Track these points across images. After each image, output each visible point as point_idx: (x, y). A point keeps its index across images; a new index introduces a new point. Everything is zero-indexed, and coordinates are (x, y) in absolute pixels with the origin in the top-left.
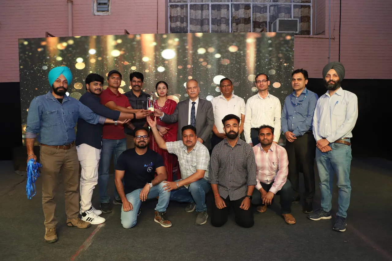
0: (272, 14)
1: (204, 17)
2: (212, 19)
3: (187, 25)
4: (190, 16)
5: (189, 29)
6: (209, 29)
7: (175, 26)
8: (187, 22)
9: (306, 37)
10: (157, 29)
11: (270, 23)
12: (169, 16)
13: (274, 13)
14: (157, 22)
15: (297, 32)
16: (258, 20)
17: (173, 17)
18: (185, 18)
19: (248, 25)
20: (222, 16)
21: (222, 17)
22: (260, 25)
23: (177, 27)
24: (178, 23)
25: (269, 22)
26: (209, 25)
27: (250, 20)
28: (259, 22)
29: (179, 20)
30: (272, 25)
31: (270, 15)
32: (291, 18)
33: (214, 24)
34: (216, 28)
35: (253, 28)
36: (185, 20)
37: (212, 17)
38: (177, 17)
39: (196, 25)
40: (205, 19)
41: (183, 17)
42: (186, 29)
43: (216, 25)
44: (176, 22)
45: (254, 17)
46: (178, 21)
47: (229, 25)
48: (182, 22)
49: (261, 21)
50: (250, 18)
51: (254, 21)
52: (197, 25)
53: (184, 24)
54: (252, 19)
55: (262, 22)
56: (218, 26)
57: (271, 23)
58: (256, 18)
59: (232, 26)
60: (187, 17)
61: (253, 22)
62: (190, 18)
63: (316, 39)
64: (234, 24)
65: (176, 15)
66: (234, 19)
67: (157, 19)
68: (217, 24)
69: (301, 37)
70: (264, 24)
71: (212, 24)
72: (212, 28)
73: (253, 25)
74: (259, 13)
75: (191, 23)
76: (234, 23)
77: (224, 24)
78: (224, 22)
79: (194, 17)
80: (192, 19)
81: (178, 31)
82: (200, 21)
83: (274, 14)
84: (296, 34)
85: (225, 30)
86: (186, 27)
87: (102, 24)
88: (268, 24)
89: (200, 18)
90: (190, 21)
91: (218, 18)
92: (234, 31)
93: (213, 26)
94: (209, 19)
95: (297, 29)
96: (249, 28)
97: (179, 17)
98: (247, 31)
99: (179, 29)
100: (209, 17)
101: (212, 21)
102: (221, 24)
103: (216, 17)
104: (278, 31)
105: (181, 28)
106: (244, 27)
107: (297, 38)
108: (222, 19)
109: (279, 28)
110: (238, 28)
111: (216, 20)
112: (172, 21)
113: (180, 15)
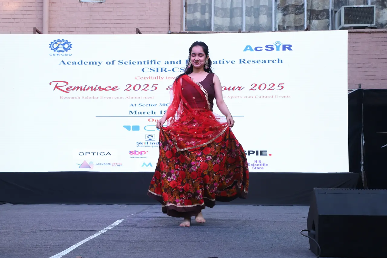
1: (234, 6)
2: (246, 7)
3: (210, 18)
4: (215, 4)
5: (213, 23)
6: (242, 23)
7: (192, 19)
8: (210, 13)
9: (385, 32)
10: (169, 24)
12: (184, 4)
15: (373, 25)
16: (315, 8)
17: (190, 5)
18: (207, 7)
19: (300, 16)
20: (261, 4)
22: (319, 14)
23: (196, 19)
24: (198, 15)
25: (332, 11)
26: (242, 16)
27: (304, 9)
28: (318, 11)
29: (199, 10)
30: (337, 14)
32: (367, 4)
33: (250, 16)
34: (251, 20)
35: (308, 19)
36: (207, 10)
37: (247, 6)
38: (195, 6)
39: (223, 17)
40: (237, 8)
41: (204, 4)
42: (208, 23)
43: (253, 17)
44: (194, 12)
45: (310, 4)
46: (197, 11)
47: (271, 15)
48: (203, 13)
49: (320, 9)
50: (303, 5)
51: (310, 9)
52: (225, 17)
53: (207, 16)
54: (305, 6)
55: (321, 11)
56: (255, 17)
57: (335, 12)
58: (312, 5)
59: (276, 17)
60: (210, 6)
61: (308, 10)
62: (214, 7)
64: (279, 15)
65: (194, 3)
66: (278, 8)
67: (170, 10)
68: (254, 16)
69: (378, 32)
70: (325, 13)
71: (246, 15)
72: (246, 21)
73: (308, 15)
75: (215, 15)
76: (278, 13)
77: (264, 15)
78: (265, 12)
79: (219, 5)
80: (218, 8)
81: (197, 25)
82: (229, 11)
84: (372, 28)
85: (266, 24)
86: (208, 20)
87: (91, 16)
88: (330, 13)
89: (229, 7)
90: (214, 11)
91: (256, 7)
92: (279, 26)
93: (248, 18)
94: (242, 8)
95: (373, 20)
96: (302, 20)
97: (198, 5)
98: (299, 24)
99: (199, 23)
100: (242, 5)
101: (246, 10)
102: (259, 15)
103: (253, 5)
104: (343, 25)
105: (201, 21)
106: (294, 18)
107: (372, 34)
108: (261, 8)
109: (344, 19)
110: (285, 20)
111: (252, 9)
112: (188, 11)
113: (201, 3)
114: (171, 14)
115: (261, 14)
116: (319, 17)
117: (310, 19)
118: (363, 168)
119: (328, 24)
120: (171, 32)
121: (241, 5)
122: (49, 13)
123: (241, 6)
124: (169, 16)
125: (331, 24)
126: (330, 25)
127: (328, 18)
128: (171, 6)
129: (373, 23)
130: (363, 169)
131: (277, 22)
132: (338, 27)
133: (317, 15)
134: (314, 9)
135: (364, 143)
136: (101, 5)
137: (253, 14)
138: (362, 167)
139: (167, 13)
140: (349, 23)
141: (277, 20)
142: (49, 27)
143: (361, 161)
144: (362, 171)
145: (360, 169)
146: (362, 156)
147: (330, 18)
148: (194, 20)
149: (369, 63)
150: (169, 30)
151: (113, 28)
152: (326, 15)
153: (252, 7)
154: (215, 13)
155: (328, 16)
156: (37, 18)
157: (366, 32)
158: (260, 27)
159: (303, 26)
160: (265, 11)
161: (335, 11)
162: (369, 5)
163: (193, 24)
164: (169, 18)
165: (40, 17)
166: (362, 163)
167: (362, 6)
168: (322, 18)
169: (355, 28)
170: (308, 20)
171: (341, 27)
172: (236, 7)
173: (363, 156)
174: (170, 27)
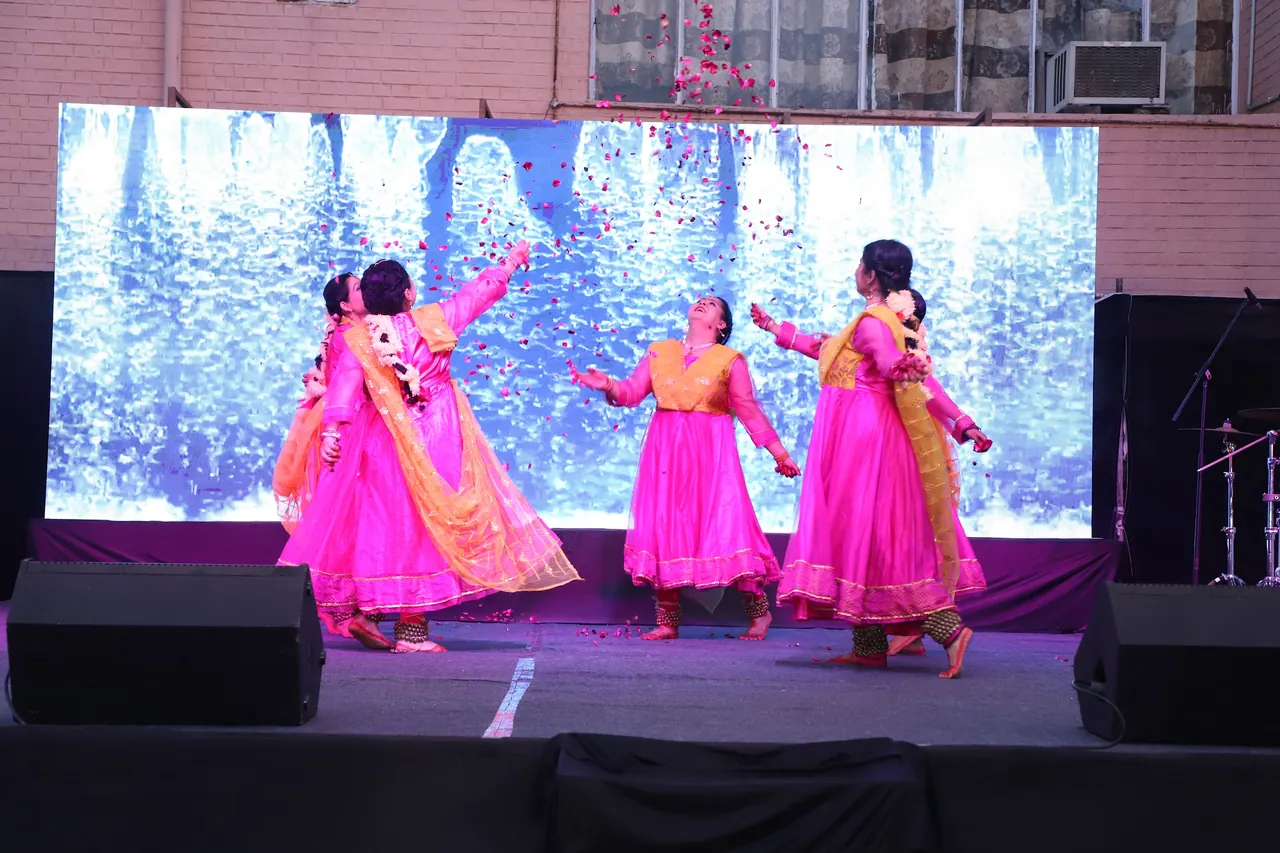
0: (1051, 15)
1: (746, 26)
2: (783, 32)
3: (673, 60)
4: (686, 18)
5: (679, 75)
6: (769, 79)
7: (615, 60)
8: (673, 46)
9: (1193, 124)
10: (555, 79)
11: (1043, 55)
12: (594, 15)
13: (1063, 9)
14: (552, 48)
15: (1156, 101)
16: (986, 41)
17: (610, 18)
18: (662, 25)
19: (942, 64)
20: (827, 23)
21: (824, 25)
22: (998, 61)
23: (629, 63)
24: (634, 50)
25: (1037, 52)
26: (768, 59)
27: (954, 43)
28: (994, 51)
29: (638, 34)
30: (1051, 63)
31: (1045, 20)
32: (1139, 39)
33: (792, 58)
34: (798, 73)
35: (964, 74)
36: (663, 34)
37: (785, 27)
38: (627, 21)
40: (753, 33)
41: (652, 18)
42: (664, 75)
43: (801, 63)
44: (621, 40)
45: (972, 30)
46: (633, 38)
47: (854, 58)
48: (650, 40)
49: (1002, 45)
50: (952, 30)
51: (971, 43)
53: (661, 54)
54: (959, 36)
55: (1003, 52)
56: (807, 62)
57: (1048, 56)
58: (977, 32)
59: (869, 64)
60: (673, 23)
61: (965, 49)
62: (686, 26)
63: (1243, 130)
64: (880, 60)
66: (878, 38)
67: (557, 35)
68: (804, 58)
69: (1172, 124)
70: (1016, 57)
71: (782, 56)
72: (780, 75)
73: (964, 63)
74: (992, 8)
75: (687, 52)
76: (878, 52)
77: (835, 56)
78: (838, 49)
80: (694, 29)
81: (633, 80)
82: (728, 40)
83: (1061, 14)
84: (1154, 110)
85: (840, 84)
86: (665, 65)
87: (313, 43)
88: (1032, 60)
89: (731, 29)
90: (686, 38)
91: (809, 31)
92: (877, 91)
93: (788, 65)
94: (769, 34)
95: (1159, 86)
96: (946, 75)
97: (636, 19)
98: (938, 88)
99: (636, 76)
100: (770, 26)
101: (782, 41)
102: (820, 55)
103: (800, 27)
104: (1071, 98)
105: (641, 67)
106: (923, 69)
107: (1155, 129)
108: (826, 37)
109: (1076, 82)
110: (898, 76)
111: (800, 37)
112: (603, 36)
113: (643, 12)
114: (560, 48)
115: (826, 55)
116: (999, 70)
117: (971, 72)
118: (1124, 525)
119: (1022, 92)
120: (561, 101)
121: (766, 24)
122: (183, 30)
123: (765, 28)
124: (553, 53)
125: (1032, 93)
126: (1030, 94)
127: (1024, 73)
128: (561, 24)
129: (1158, 96)
130: (1122, 528)
131: (874, 80)
132: (1056, 103)
133: (993, 64)
134: (983, 44)
135: (1126, 452)
136: (344, 12)
137: (801, 52)
138: (1120, 522)
139: (549, 46)
140: (1087, 95)
141: (874, 75)
142: (182, 75)
143: (1116, 506)
144: (1119, 534)
145: (1115, 529)
146: (1122, 492)
147: (1032, 74)
148: (621, 64)
149: (1144, 215)
150: (554, 95)
151: (382, 86)
152: (1019, 64)
153: (797, 32)
154: (688, 45)
155: (1024, 66)
156: (145, 46)
157: (1138, 123)
158: (824, 94)
159: (951, 94)
160: (839, 46)
161: (1046, 53)
162: (1146, 41)
163: (619, 78)
164: (553, 61)
165: (155, 43)
166: (1120, 509)
167: (1128, 44)
168: (1006, 72)
169: (1106, 109)
170: (967, 78)
171: (1063, 104)
172: (750, 28)
173: (1124, 488)
174: (557, 87)
